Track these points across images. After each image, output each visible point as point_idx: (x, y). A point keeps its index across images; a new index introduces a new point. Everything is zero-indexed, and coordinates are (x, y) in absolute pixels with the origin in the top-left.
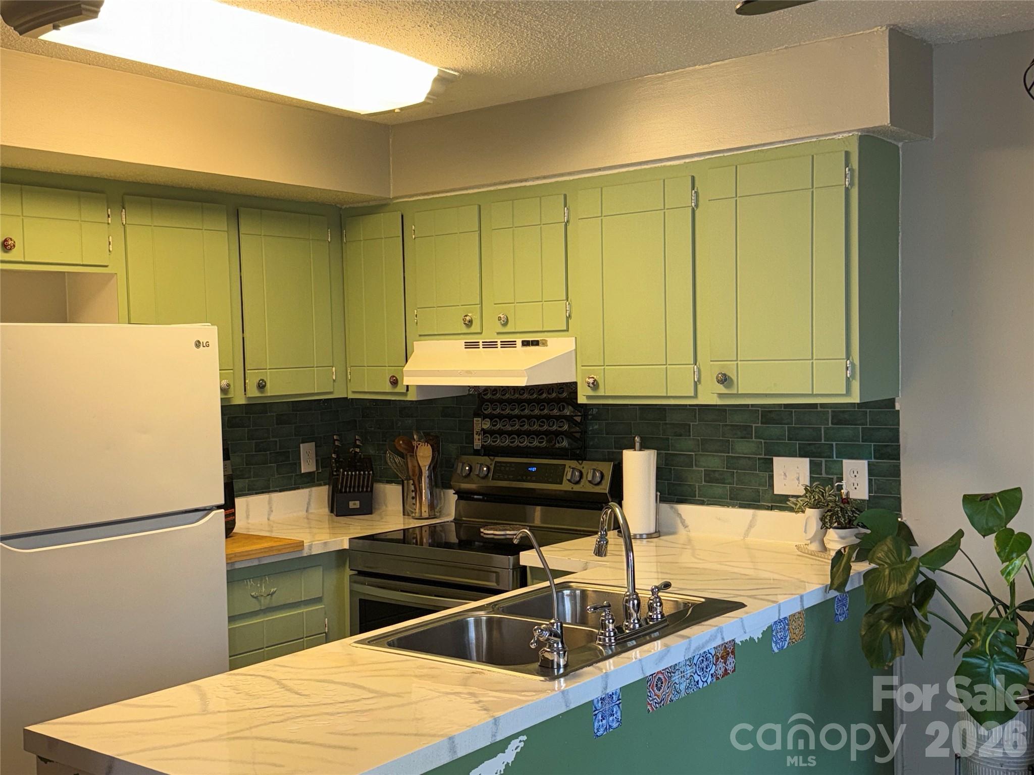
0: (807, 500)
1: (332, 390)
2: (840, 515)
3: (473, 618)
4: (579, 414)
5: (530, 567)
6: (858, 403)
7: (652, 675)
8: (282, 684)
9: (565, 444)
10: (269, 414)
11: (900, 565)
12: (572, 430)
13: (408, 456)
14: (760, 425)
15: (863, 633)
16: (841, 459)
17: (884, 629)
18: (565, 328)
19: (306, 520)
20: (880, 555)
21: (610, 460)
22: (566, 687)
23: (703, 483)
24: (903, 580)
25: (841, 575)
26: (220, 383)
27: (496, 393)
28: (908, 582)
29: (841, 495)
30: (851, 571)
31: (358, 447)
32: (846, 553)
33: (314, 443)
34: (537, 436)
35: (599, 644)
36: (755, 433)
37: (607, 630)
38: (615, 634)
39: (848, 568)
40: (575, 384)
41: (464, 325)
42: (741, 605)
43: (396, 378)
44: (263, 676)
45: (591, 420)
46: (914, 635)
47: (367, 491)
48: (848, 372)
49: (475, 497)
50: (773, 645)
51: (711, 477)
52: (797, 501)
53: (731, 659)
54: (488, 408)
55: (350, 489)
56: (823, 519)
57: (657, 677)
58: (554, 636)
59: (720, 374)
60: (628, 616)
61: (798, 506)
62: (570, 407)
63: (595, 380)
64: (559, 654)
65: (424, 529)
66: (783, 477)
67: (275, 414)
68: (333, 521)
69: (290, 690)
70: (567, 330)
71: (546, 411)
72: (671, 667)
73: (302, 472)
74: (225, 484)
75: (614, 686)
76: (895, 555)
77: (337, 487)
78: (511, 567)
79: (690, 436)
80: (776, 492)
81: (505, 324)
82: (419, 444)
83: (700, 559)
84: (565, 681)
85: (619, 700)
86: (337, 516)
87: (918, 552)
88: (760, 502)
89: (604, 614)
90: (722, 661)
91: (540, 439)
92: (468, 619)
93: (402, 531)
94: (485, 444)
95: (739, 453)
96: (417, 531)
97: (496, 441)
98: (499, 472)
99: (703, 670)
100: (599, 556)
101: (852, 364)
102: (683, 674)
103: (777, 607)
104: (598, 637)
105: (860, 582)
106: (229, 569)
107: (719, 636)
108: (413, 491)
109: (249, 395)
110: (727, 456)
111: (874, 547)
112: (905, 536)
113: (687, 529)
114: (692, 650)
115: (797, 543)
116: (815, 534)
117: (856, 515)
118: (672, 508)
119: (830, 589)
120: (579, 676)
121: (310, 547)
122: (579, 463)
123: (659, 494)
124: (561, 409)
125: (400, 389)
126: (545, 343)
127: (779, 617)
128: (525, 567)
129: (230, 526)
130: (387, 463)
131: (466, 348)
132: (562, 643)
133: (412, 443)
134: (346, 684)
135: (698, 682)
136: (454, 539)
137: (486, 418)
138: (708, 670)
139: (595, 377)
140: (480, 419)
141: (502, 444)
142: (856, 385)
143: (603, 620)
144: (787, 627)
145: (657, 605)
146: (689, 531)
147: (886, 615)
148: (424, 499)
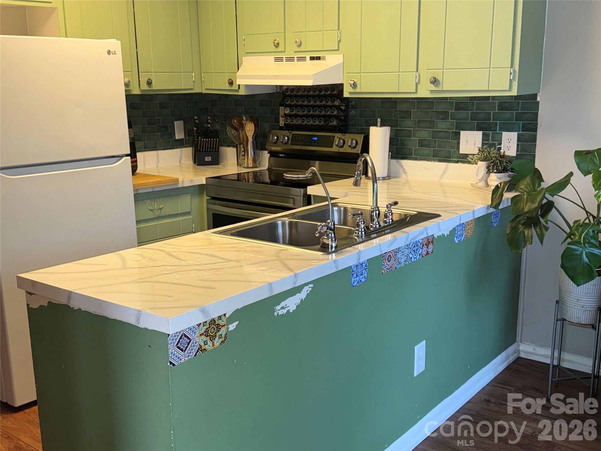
0: (479, 156)
1: (192, 88)
2: (499, 165)
3: (280, 222)
4: (344, 105)
5: (313, 195)
6: (515, 96)
7: (385, 253)
8: (169, 254)
9: (335, 123)
10: (154, 102)
11: (534, 193)
12: (339, 115)
13: (240, 130)
14: (454, 111)
15: (508, 232)
16: (501, 132)
17: (521, 230)
18: (337, 49)
19: (179, 167)
20: (522, 187)
21: (361, 133)
22: (336, 258)
23: (417, 147)
24: (535, 201)
25: (498, 199)
26: (124, 80)
27: (293, 92)
28: (538, 202)
29: (500, 153)
30: (503, 197)
31: (210, 123)
32: (501, 186)
33: (183, 121)
34: (318, 118)
35: (355, 236)
36: (451, 116)
37: (360, 227)
38: (365, 230)
39: (502, 195)
40: (342, 85)
41: (274, 46)
42: (439, 216)
43: (232, 80)
44: (158, 250)
45: (351, 108)
46: (538, 233)
47: (215, 151)
48: (511, 76)
49: (281, 155)
50: (455, 238)
51: (422, 143)
52: (474, 157)
53: (431, 246)
54: (288, 101)
55: (205, 149)
56: (488, 167)
57: (388, 255)
58: (329, 230)
59: (432, 77)
60: (372, 220)
61: (474, 160)
62: (338, 100)
63: (354, 82)
64: (332, 240)
65: (250, 174)
66: (465, 143)
67: (158, 102)
68: (196, 169)
69: (175, 257)
70: (338, 50)
71: (323, 103)
72: (396, 249)
73: (177, 138)
74: (130, 143)
75: (364, 259)
76: (531, 187)
77: (197, 148)
78: (302, 195)
79: (410, 118)
80: (460, 153)
81: (300, 46)
82: (246, 123)
83: (414, 191)
84: (335, 254)
85: (366, 266)
86: (198, 165)
87: (545, 185)
88: (450, 158)
89: (358, 219)
90: (426, 247)
91: (320, 120)
92: (278, 222)
93: (237, 175)
94: (286, 123)
95: (440, 129)
96: (246, 175)
97: (293, 121)
98: (295, 140)
99: (415, 251)
100: (356, 186)
101: (514, 71)
102: (403, 253)
103: (459, 217)
104: (355, 231)
105: (507, 203)
106: (135, 193)
107: (425, 232)
108: (243, 151)
109: (142, 88)
110: (432, 131)
111: (518, 182)
112: (538, 176)
113: (406, 175)
114: (409, 239)
115: (471, 182)
116: (483, 176)
117: (508, 165)
118: (398, 162)
119: (490, 207)
120: (344, 252)
121: (183, 182)
122: (343, 135)
123: (390, 153)
124: (333, 101)
125: (235, 87)
126: (324, 59)
127: (460, 222)
128: (310, 195)
129: (134, 168)
130: (227, 134)
131: (275, 61)
132: (334, 234)
133: (242, 122)
134: (207, 255)
135: (411, 258)
136: (267, 180)
137: (287, 107)
138: (417, 252)
139: (355, 80)
140: (283, 108)
141: (296, 123)
142: (515, 84)
143: (358, 222)
144: (464, 229)
145: (389, 215)
146: (407, 176)
147: (522, 222)
148: (250, 156)
